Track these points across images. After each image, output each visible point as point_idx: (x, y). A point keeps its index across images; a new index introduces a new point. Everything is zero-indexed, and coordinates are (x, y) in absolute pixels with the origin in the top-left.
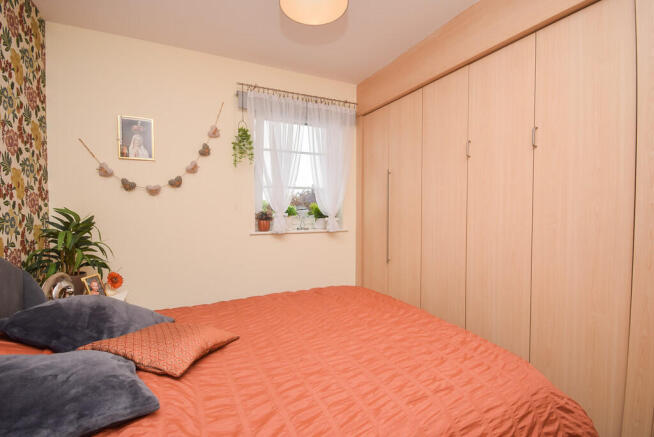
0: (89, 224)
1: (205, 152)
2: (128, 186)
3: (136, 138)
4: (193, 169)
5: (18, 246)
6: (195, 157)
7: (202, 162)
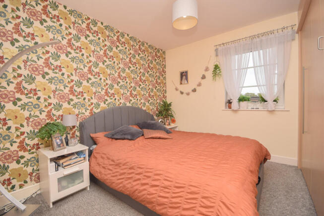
0: (170, 105)
1: (204, 77)
2: (182, 93)
3: (184, 77)
4: (199, 85)
5: (155, 109)
6: (199, 80)
7: (203, 81)
